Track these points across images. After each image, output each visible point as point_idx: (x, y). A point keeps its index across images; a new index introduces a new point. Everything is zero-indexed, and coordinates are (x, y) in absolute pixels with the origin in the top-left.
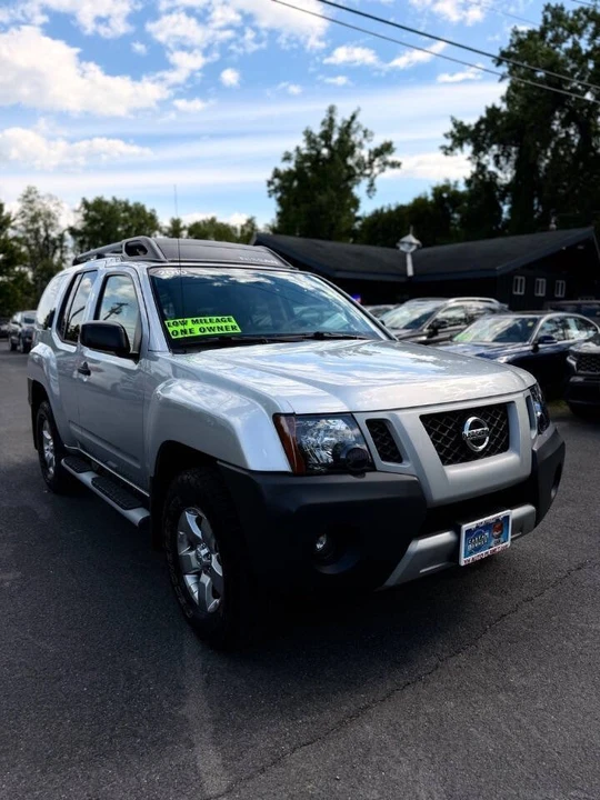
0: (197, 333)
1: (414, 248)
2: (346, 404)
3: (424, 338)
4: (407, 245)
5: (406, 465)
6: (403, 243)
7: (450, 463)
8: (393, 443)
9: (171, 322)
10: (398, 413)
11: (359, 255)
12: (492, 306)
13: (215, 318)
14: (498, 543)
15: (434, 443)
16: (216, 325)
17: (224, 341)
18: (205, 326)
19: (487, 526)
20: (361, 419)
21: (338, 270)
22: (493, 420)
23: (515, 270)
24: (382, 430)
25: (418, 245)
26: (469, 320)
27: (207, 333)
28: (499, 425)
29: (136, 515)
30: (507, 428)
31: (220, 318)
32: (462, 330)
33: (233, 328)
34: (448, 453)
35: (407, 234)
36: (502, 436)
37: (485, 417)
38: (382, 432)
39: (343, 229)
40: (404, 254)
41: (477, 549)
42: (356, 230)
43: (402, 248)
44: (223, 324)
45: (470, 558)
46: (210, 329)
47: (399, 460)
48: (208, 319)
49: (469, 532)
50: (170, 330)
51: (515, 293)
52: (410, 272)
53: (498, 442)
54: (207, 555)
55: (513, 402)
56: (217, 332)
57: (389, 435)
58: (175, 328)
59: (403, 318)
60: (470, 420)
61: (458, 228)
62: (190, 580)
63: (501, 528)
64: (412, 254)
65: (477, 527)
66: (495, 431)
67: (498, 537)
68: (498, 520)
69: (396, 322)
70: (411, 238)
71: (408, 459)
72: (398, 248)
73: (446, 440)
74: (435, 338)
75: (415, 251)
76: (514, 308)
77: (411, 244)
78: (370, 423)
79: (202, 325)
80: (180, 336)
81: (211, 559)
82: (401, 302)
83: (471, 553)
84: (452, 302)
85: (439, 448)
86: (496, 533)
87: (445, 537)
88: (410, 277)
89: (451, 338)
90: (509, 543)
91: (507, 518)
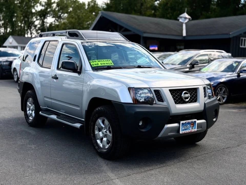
0: (100, 65)
1: (187, 21)
2: (148, 85)
3: (188, 69)
4: (183, 19)
5: (165, 103)
6: (181, 17)
7: (178, 104)
8: (161, 97)
9: (92, 61)
10: (163, 88)
11: (157, 24)
12: (222, 54)
13: (105, 60)
14: (192, 129)
15: (173, 98)
16: (105, 62)
17: (109, 68)
18: (102, 62)
19: (189, 123)
20: (152, 90)
21: (145, 33)
22: (192, 93)
23: (241, 34)
24: (158, 93)
25: (189, 19)
26: (209, 61)
27: (103, 65)
28: (194, 94)
29: (78, 125)
30: (196, 96)
31: (106, 60)
32: (205, 66)
33: (111, 63)
34: (177, 101)
35: (184, 12)
36: (195, 98)
37: (189, 92)
38: (158, 94)
39: (148, 5)
40: (182, 23)
41: (186, 129)
42: (156, 6)
43: (181, 20)
44: (108, 62)
45: (183, 132)
46: (104, 64)
47: (163, 102)
48: (103, 60)
49: (183, 124)
50: (92, 64)
51: (241, 46)
52: (184, 34)
53: (193, 99)
54: (106, 131)
55: (199, 88)
56: (106, 65)
57: (160, 94)
58: (93, 63)
59: (178, 59)
60: (184, 92)
61: (215, 7)
62: (99, 141)
63: (193, 125)
64: (186, 24)
65: (185, 123)
66: (192, 96)
67: (192, 127)
68: (192, 122)
69: (175, 61)
70: (185, 15)
71: (165, 101)
72: (179, 20)
73: (177, 97)
74: (193, 70)
75: (188, 22)
76: (234, 56)
77: (186, 18)
78: (155, 91)
79: (101, 62)
80: (95, 66)
81: (107, 132)
82: (178, 50)
83: (183, 130)
84: (202, 52)
85: (174, 99)
86: (192, 126)
87: (176, 125)
88: (185, 37)
89: (200, 70)
90: (196, 130)
91: (195, 122)
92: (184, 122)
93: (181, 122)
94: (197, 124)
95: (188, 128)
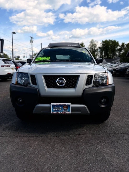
0: (40, 60)
8: (35, 81)
10: (37, 74)
14: (66, 111)
19: (61, 106)
20: (29, 75)
33: (48, 59)
41: (57, 111)
47: (36, 85)
48: (44, 57)
60: (59, 78)
63: (67, 108)
65: (57, 105)
80: (37, 60)
83: (54, 111)
86: (65, 108)
90: (70, 112)
91: (69, 105)
92: (55, 104)
93: (52, 104)
94: (72, 107)
95: (61, 109)
